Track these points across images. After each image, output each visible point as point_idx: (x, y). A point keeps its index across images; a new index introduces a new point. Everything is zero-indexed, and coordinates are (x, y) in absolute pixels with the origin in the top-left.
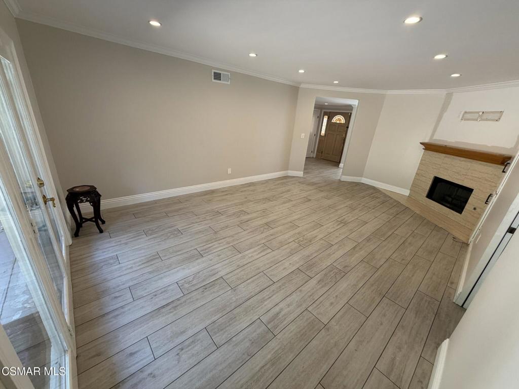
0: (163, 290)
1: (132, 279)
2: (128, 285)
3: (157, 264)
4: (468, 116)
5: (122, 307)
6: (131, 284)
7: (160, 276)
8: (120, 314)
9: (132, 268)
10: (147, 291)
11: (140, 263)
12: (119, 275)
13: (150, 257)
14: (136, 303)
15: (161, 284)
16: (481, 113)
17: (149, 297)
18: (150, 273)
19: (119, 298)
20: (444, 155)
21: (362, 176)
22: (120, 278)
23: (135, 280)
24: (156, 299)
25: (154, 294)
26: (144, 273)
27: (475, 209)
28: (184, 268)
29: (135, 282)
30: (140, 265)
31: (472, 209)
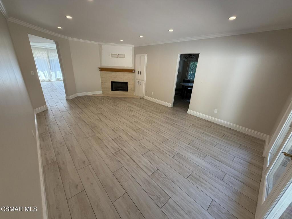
0: (211, 164)
1: (217, 182)
2: (222, 182)
3: (198, 174)
4: (113, 56)
5: (233, 177)
6: (220, 181)
7: (204, 168)
8: (236, 176)
9: (210, 188)
10: (216, 170)
11: (203, 184)
12: (220, 193)
13: (194, 181)
14: (226, 172)
15: (209, 166)
16: (118, 55)
17: (219, 168)
18: (206, 175)
19: (231, 181)
20: (111, 72)
21: (76, 93)
22: (222, 190)
23: (216, 180)
24: (218, 164)
25: (216, 166)
26: (208, 178)
27: (131, 88)
28: (192, 159)
29: (217, 179)
30: (205, 184)
31: (130, 89)
